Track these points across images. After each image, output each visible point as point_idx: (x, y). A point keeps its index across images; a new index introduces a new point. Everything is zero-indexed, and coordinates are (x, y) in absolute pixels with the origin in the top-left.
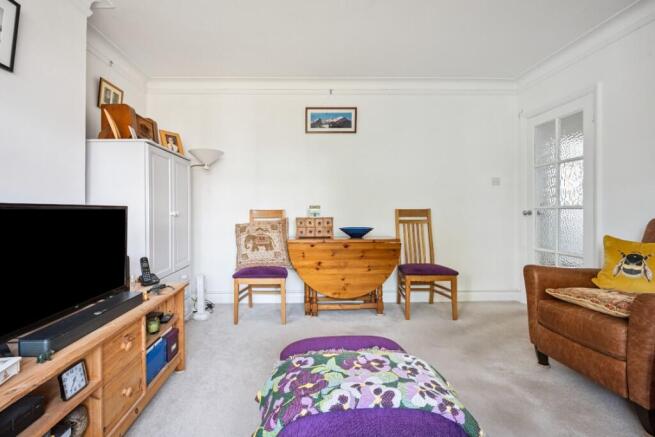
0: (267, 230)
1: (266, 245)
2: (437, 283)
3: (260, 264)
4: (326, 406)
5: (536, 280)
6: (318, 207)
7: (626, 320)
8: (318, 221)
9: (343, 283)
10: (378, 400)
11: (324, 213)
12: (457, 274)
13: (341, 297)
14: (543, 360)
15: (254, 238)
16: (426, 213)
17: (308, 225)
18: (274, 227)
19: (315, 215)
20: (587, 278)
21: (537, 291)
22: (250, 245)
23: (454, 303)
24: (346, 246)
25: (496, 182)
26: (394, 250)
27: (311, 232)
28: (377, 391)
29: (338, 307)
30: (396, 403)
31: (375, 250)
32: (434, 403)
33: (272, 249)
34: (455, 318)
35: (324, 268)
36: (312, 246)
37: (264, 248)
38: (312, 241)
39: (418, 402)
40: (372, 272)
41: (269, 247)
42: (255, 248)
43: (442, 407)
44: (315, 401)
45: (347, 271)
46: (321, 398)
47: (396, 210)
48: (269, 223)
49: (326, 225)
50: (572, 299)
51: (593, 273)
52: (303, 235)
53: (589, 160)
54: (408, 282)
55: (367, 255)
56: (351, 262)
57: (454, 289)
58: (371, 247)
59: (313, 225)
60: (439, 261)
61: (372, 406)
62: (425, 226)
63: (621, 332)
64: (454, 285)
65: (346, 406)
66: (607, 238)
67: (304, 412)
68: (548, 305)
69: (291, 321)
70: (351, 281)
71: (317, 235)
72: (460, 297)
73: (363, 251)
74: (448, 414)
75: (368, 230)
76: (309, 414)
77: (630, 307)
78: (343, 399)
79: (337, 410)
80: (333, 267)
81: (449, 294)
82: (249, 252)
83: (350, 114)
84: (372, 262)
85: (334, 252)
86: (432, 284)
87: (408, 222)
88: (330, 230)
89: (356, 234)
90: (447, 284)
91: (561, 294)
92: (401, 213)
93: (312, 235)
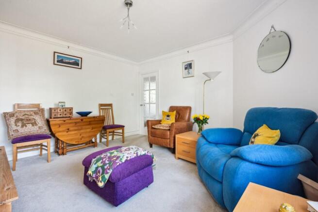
0: (31, 115)
1: (32, 123)
2: (115, 131)
3: (29, 134)
4: (123, 161)
5: (150, 124)
6: (64, 102)
7: (169, 130)
8: (64, 109)
9: (80, 137)
10: (135, 155)
11: (67, 106)
12: (124, 126)
13: (80, 143)
14: (151, 146)
15: (22, 120)
16: (111, 105)
17: (59, 111)
18: (36, 113)
19: (62, 106)
20: (159, 122)
21: (150, 127)
22: (20, 124)
23: (123, 138)
24: (82, 120)
25: (132, 95)
26: (103, 120)
27: (60, 115)
28: (134, 153)
29: (77, 148)
30: (139, 155)
31: (95, 121)
32: (146, 152)
33: (36, 125)
34: (123, 142)
35: (71, 131)
36: (65, 121)
37: (31, 125)
38: (64, 119)
39: (143, 153)
40: (93, 130)
41: (34, 124)
42: (23, 125)
43: (148, 152)
44: (120, 160)
45: (82, 131)
46: (121, 159)
47: (99, 104)
48: (32, 111)
49: (69, 111)
50: (158, 127)
51: (160, 121)
52: (56, 116)
53: (157, 90)
54: (108, 132)
55: (91, 123)
56: (84, 127)
57: (123, 133)
58: (93, 119)
59: (62, 111)
60: (116, 123)
61: (134, 157)
62: (110, 110)
63: (168, 133)
64: (123, 131)
65: (128, 159)
66: (163, 112)
67: (118, 164)
68: (153, 130)
69: (52, 160)
70: (84, 135)
71: (64, 116)
72: (126, 135)
73: (90, 122)
74: (149, 154)
75: (90, 113)
76: (119, 164)
77: (170, 127)
78: (127, 157)
79: (126, 161)
80: (76, 130)
81: (122, 134)
82: (19, 128)
83: (79, 60)
84: (94, 126)
85: (76, 123)
86: (113, 132)
87: (104, 109)
88: (71, 113)
89: (84, 114)
90: (121, 131)
91: (156, 127)
92: (101, 105)
93: (61, 116)
